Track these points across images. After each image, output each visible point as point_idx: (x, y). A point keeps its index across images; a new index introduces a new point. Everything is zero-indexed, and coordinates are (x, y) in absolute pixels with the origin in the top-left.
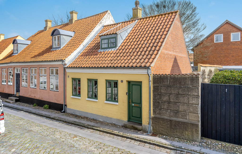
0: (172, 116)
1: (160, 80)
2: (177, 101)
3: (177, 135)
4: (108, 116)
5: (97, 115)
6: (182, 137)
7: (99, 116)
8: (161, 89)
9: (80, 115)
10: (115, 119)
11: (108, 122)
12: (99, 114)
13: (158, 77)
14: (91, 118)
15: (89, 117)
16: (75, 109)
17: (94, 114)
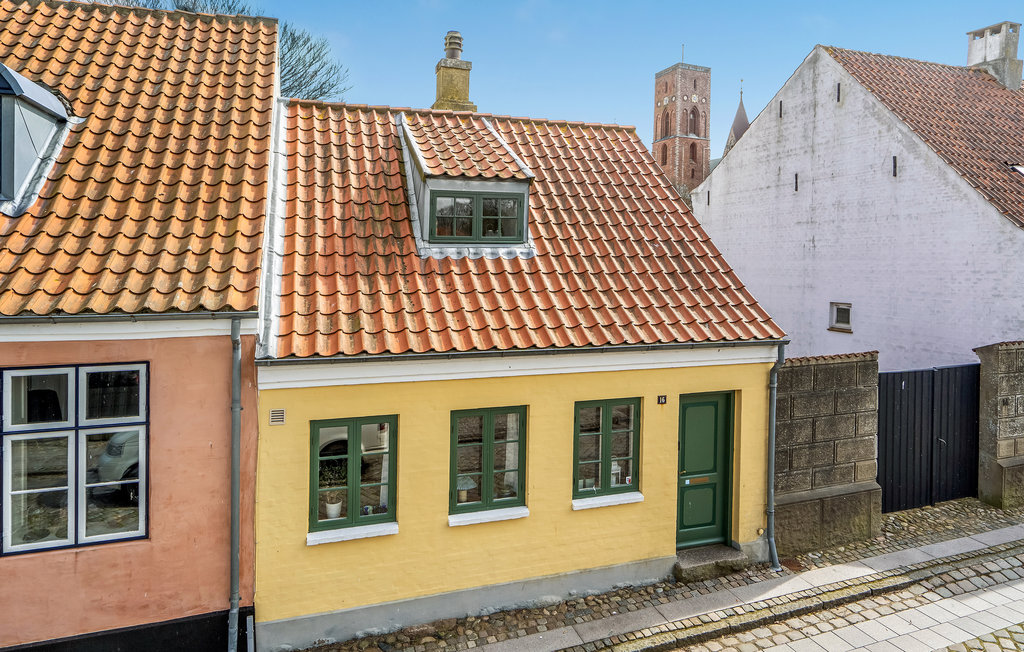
0: (819, 484)
1: (792, 377)
2: (832, 436)
3: (836, 537)
4: (589, 567)
5: (525, 584)
6: (848, 536)
7: (538, 582)
8: (793, 406)
9: (398, 626)
10: (628, 565)
11: (590, 591)
12: (537, 574)
13: (785, 370)
14: (485, 612)
15: (472, 612)
16: (341, 608)
17: (503, 582)
